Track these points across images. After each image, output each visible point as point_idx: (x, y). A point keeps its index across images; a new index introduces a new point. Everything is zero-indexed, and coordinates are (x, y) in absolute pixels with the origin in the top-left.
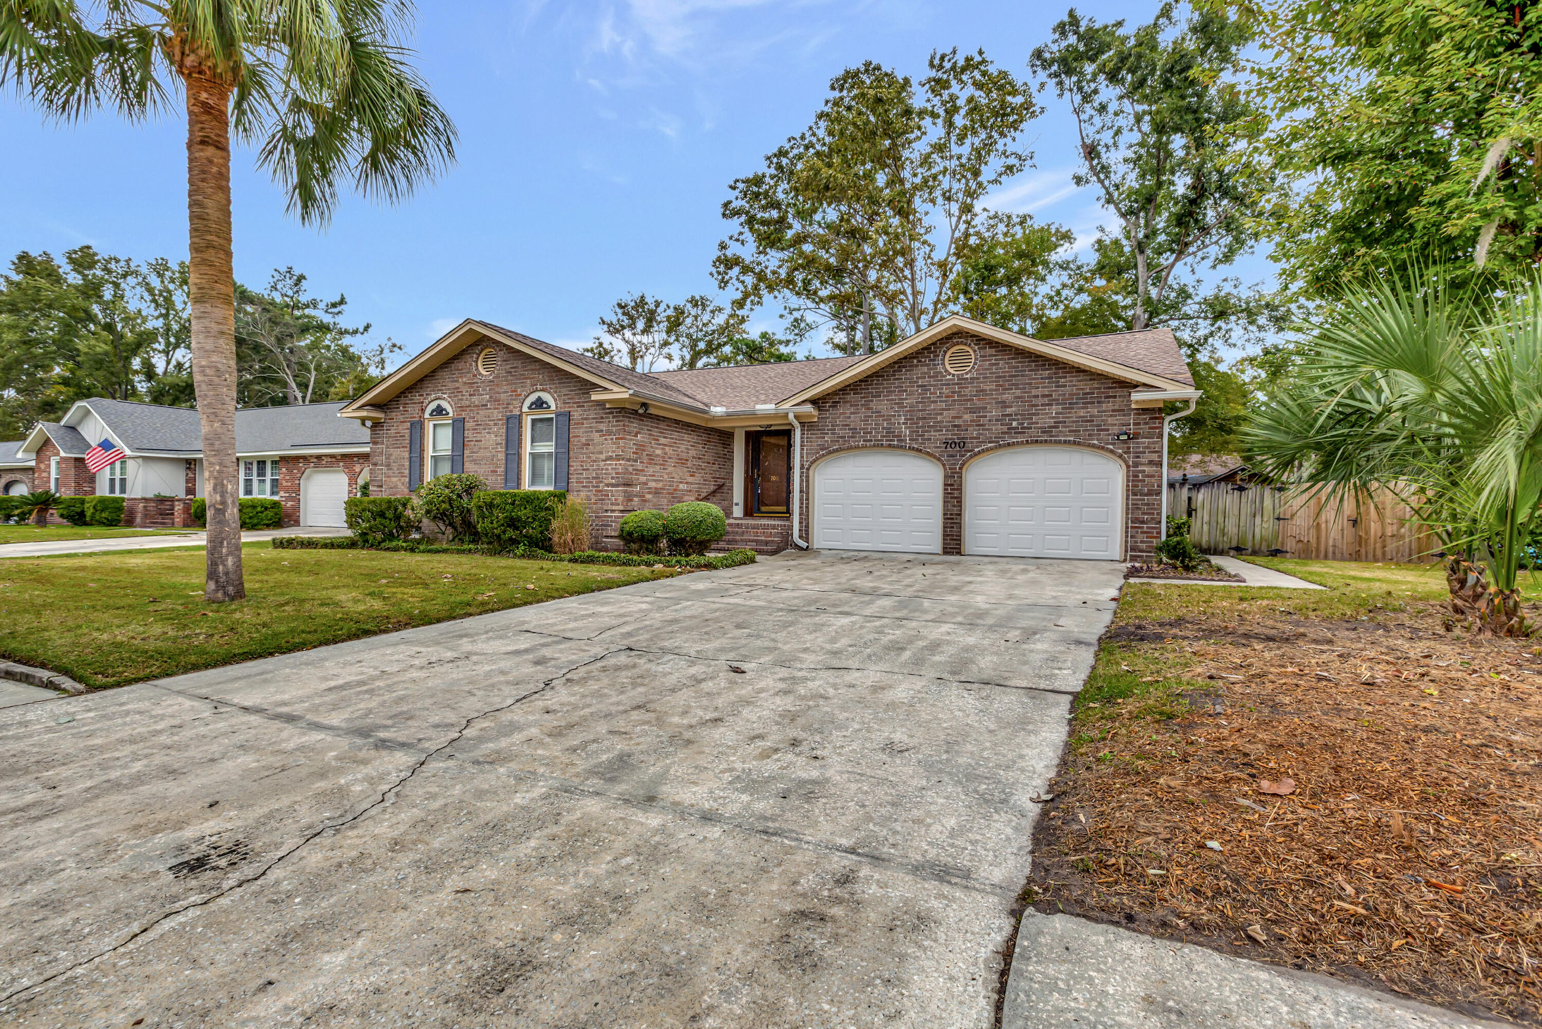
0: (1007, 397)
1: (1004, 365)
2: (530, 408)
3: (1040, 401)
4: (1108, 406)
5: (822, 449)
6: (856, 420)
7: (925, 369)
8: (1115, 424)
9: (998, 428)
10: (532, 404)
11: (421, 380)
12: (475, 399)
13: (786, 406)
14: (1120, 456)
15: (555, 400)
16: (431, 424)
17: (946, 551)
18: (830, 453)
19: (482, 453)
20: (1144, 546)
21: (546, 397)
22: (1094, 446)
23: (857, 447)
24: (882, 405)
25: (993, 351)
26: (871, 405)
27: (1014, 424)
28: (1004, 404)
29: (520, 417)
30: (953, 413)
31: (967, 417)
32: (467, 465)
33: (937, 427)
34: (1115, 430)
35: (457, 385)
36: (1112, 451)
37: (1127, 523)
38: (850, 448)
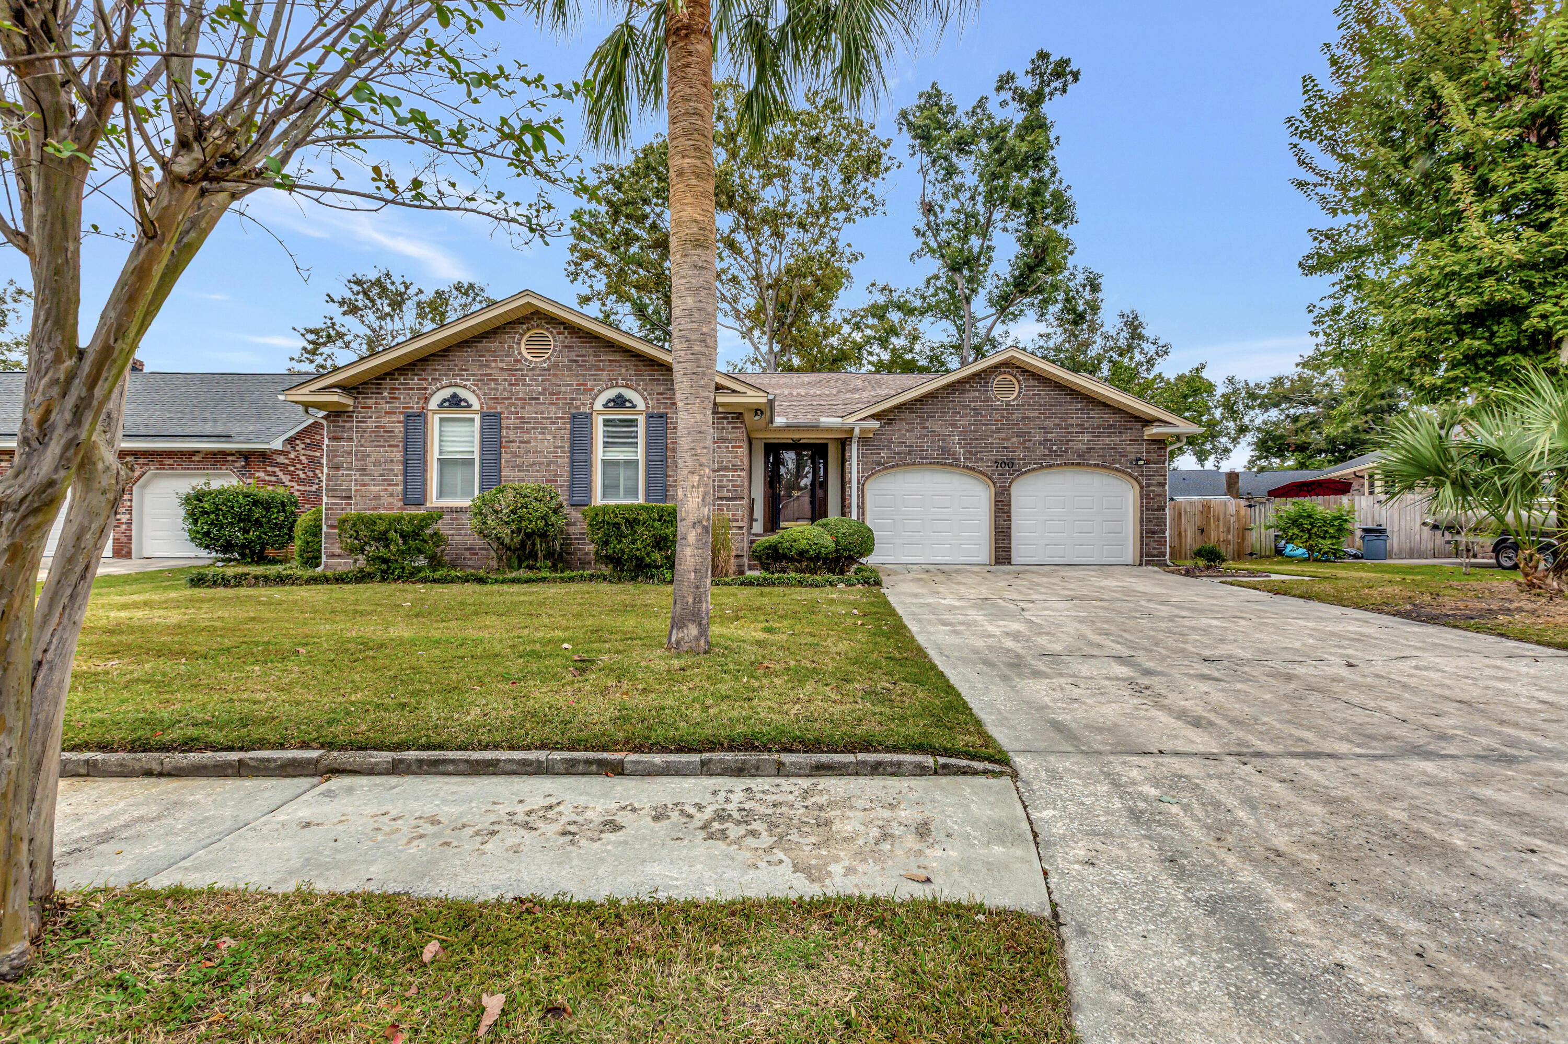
0: (1049, 424)
1: (1046, 396)
2: (605, 406)
3: (1075, 429)
4: (1127, 436)
5: (878, 465)
6: (912, 438)
7: (977, 394)
8: (1132, 451)
9: (1041, 451)
10: (609, 401)
11: (424, 360)
12: (519, 391)
13: (851, 420)
14: (1136, 479)
15: (645, 399)
17: (998, 562)
18: (886, 468)
19: (531, 458)
20: (1155, 552)
21: (629, 394)
22: (1117, 470)
23: (914, 464)
24: (936, 425)
25: (1036, 383)
26: (928, 424)
27: (1054, 448)
28: (1046, 430)
29: (588, 417)
30: (1002, 436)
31: (1015, 440)
32: (505, 472)
33: (989, 448)
34: (1132, 456)
35: (488, 370)
36: (1130, 475)
37: (1141, 533)
38: (908, 464)
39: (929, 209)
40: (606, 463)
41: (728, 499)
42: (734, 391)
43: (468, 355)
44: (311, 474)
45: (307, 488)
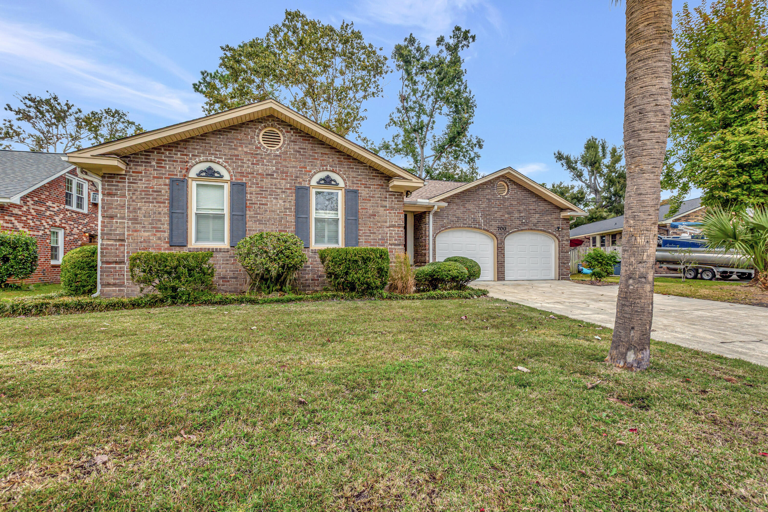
0: (521, 208)
1: (520, 194)
2: (318, 183)
3: (532, 211)
4: (553, 216)
5: (442, 227)
6: (459, 213)
7: (489, 191)
8: (556, 223)
9: (518, 222)
10: (321, 180)
11: (186, 141)
12: (259, 168)
13: (432, 201)
14: (557, 238)
15: (344, 180)
16: (194, 184)
17: (499, 279)
18: (446, 229)
19: (268, 215)
20: (565, 273)
21: (334, 176)
22: (550, 233)
23: (460, 227)
24: (470, 206)
25: (515, 187)
26: (466, 206)
27: (524, 221)
28: (520, 212)
29: (307, 189)
30: (501, 213)
31: (506, 216)
32: (249, 224)
33: (495, 219)
34: (556, 226)
35: (236, 153)
36: (555, 236)
37: (559, 264)
38: (456, 227)
39: (404, 99)
40: (317, 220)
41: (395, 245)
42: (404, 178)
43: (221, 140)
44: (38, 223)
45: (36, 233)
